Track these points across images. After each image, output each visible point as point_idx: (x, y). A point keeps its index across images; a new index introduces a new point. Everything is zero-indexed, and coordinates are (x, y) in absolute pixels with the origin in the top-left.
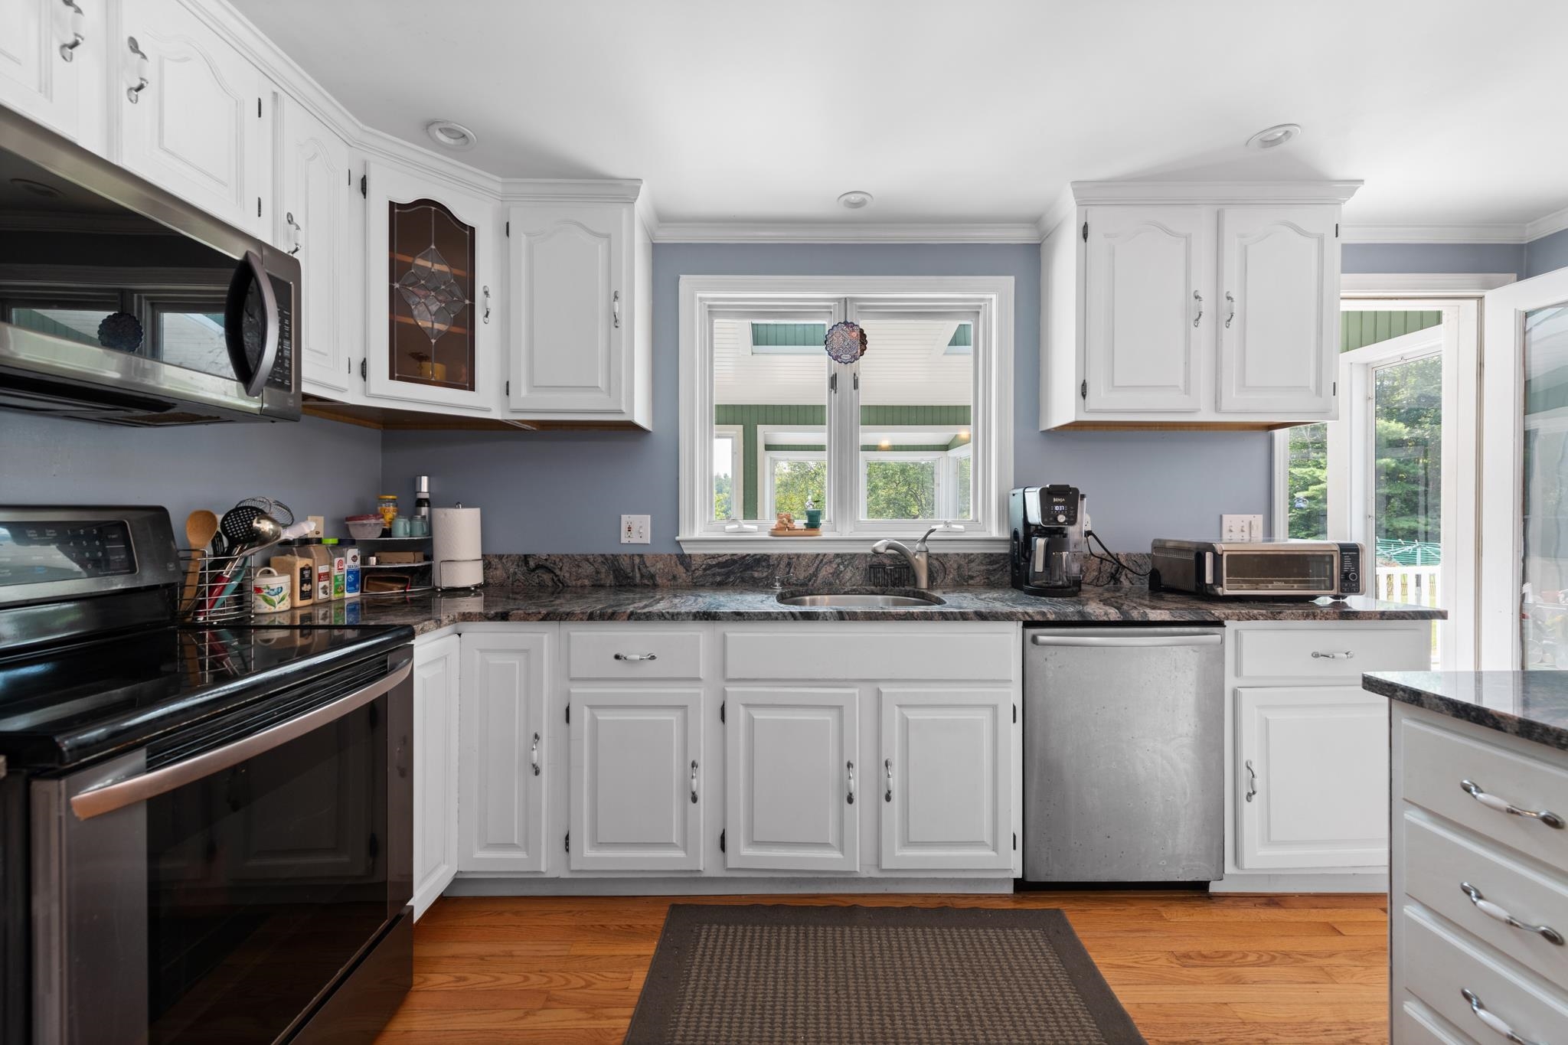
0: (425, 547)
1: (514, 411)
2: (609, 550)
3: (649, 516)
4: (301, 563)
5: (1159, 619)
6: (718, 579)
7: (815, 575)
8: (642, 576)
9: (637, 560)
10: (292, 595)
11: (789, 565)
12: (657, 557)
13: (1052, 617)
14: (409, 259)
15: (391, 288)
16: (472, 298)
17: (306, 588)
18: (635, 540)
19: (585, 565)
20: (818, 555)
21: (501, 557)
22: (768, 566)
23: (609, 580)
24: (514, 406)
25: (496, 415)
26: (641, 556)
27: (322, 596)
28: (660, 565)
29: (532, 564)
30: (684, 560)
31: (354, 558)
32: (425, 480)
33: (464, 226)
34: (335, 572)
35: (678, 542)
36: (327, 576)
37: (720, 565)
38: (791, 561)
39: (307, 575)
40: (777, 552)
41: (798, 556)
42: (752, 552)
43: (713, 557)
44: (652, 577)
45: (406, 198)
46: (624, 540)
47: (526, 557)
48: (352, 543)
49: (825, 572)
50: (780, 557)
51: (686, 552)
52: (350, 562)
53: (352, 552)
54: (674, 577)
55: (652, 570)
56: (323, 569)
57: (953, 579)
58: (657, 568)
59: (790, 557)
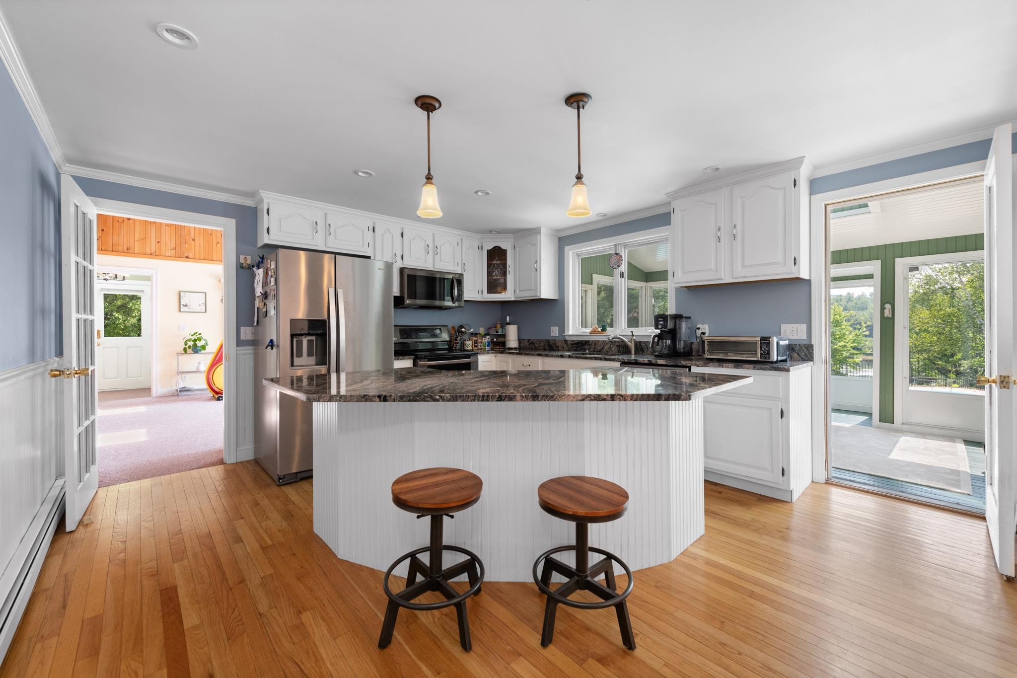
0: (504, 336)
1: (517, 298)
2: (547, 338)
3: (557, 328)
4: (475, 339)
5: (661, 363)
6: (575, 348)
7: (603, 348)
8: (555, 347)
9: (554, 342)
10: (472, 346)
11: (595, 344)
12: (559, 340)
13: (626, 361)
14: (491, 262)
15: (488, 271)
16: (506, 269)
17: (476, 345)
18: (554, 335)
19: (542, 342)
20: (604, 341)
21: (523, 340)
22: (589, 345)
23: (547, 348)
24: (516, 296)
25: (513, 299)
26: (555, 340)
27: (479, 347)
28: (560, 343)
29: (530, 342)
30: (566, 341)
31: (489, 339)
32: (508, 317)
33: (504, 250)
34: (483, 341)
35: (564, 336)
36: (481, 342)
37: (575, 344)
38: (596, 343)
39: (476, 342)
40: (592, 339)
41: (598, 341)
42: (584, 340)
43: (574, 341)
44: (558, 347)
45: (490, 248)
46: (552, 335)
47: (529, 340)
48: (488, 334)
49: (606, 347)
50: (592, 341)
51: (567, 339)
52: (487, 340)
53: (488, 337)
54: (563, 347)
55: (558, 345)
56: (480, 341)
57: (651, 352)
58: (559, 344)
59: (595, 341)
